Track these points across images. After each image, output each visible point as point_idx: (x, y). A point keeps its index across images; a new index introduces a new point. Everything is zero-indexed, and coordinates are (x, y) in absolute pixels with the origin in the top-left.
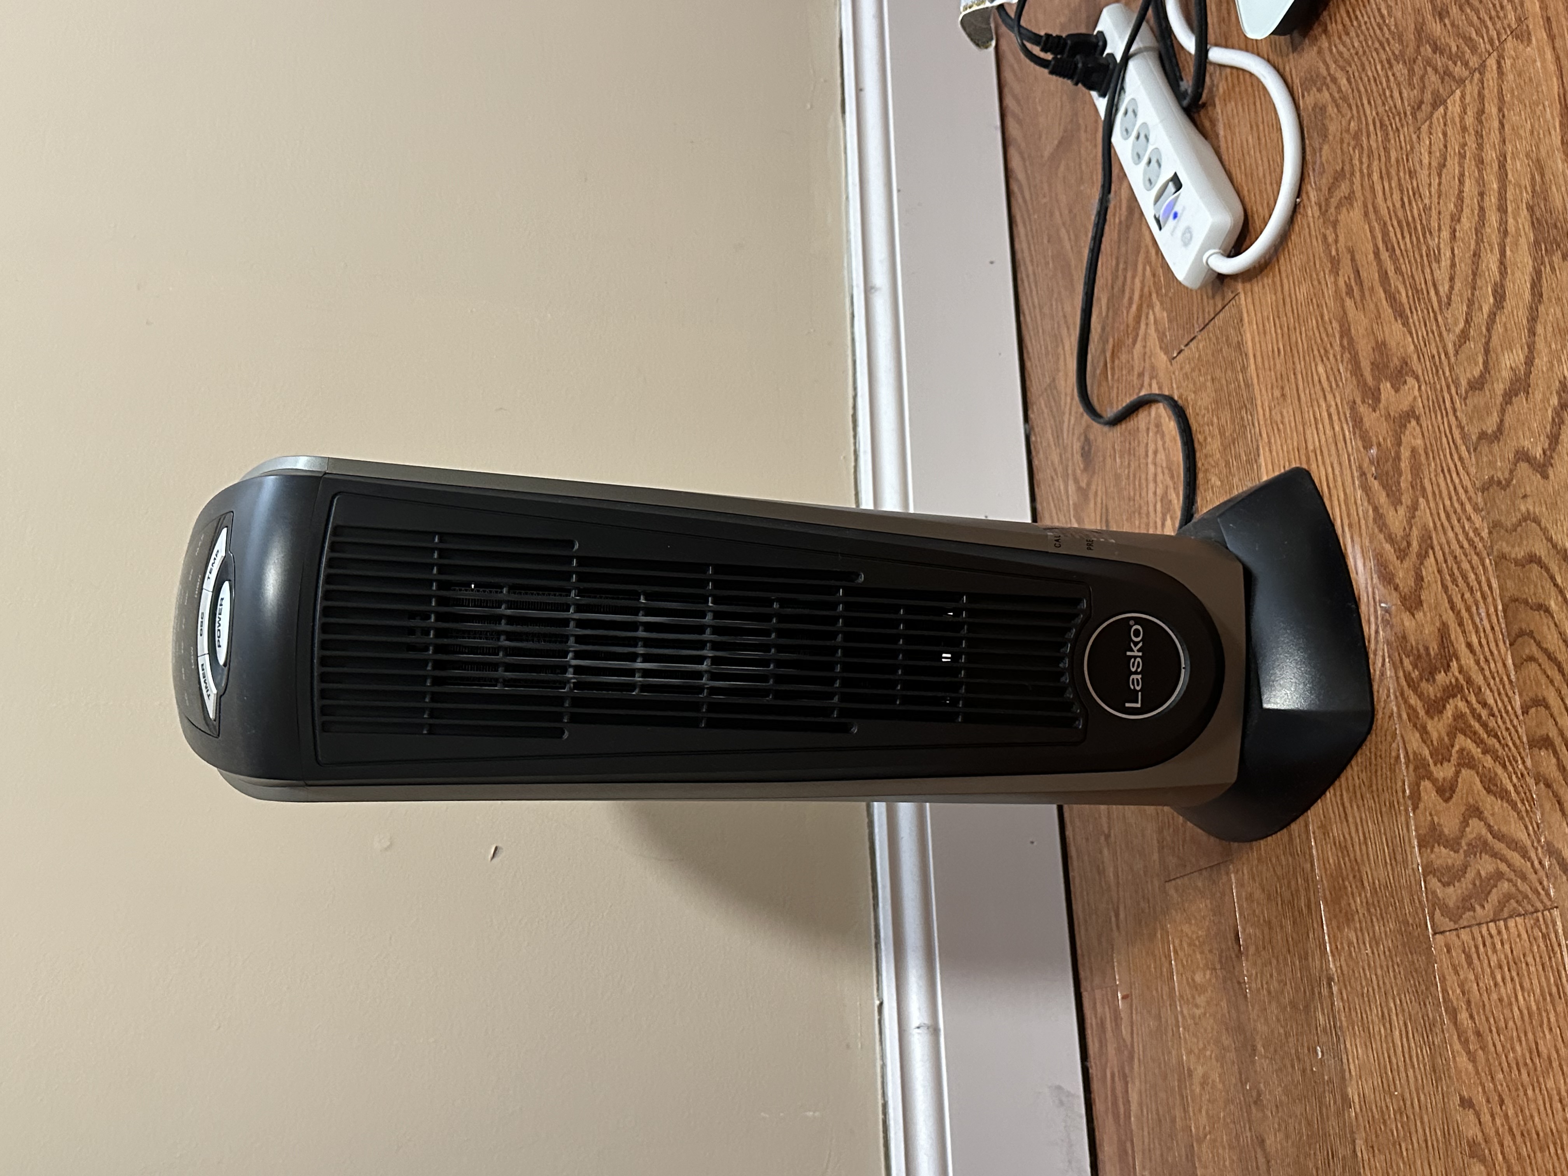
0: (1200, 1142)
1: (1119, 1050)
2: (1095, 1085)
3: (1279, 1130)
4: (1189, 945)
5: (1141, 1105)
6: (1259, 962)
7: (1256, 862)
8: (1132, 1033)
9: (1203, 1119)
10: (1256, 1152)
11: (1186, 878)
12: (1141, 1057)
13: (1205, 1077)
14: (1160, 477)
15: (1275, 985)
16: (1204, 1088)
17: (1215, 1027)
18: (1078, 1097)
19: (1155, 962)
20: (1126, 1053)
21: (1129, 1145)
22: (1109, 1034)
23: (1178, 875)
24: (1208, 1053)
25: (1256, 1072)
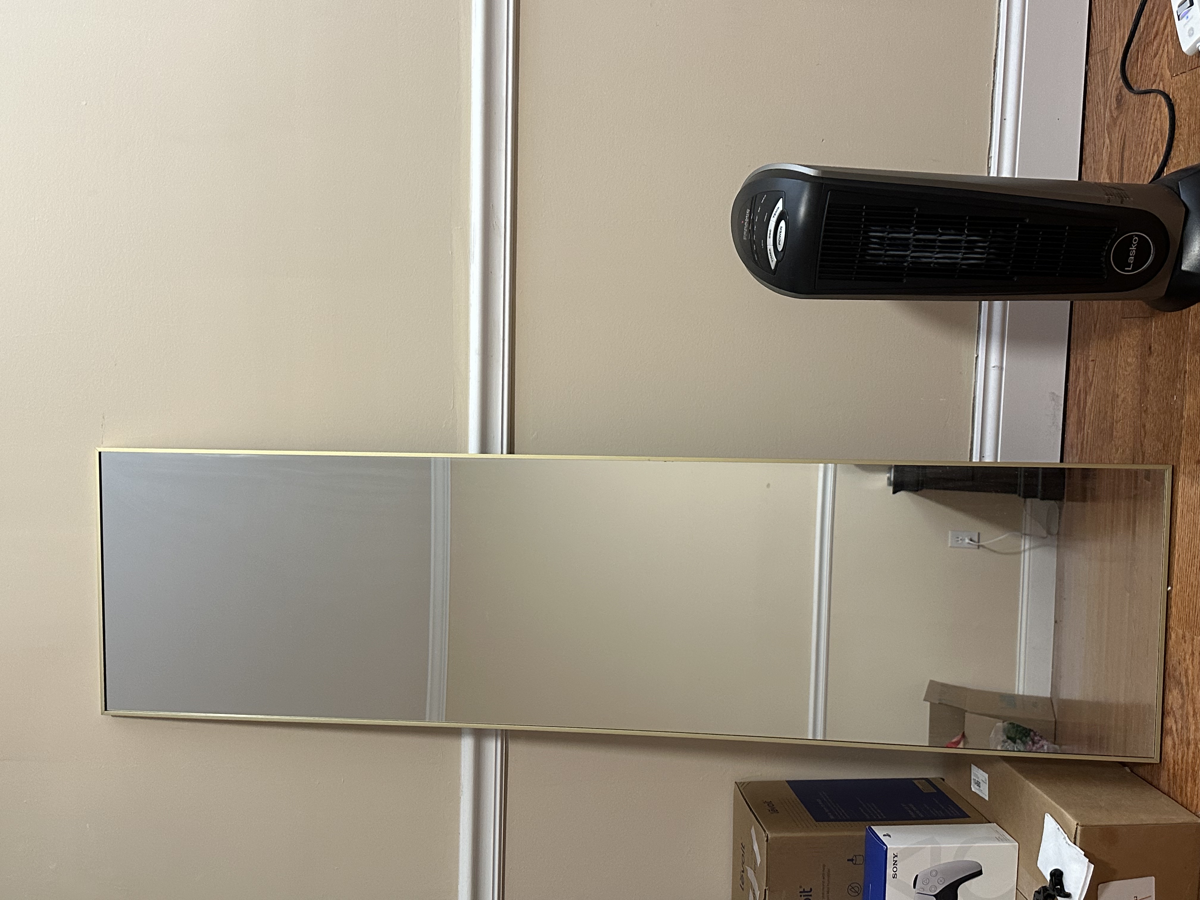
0: (1117, 422)
1: (1085, 381)
2: (1070, 393)
3: (1153, 423)
4: (1128, 346)
5: (1092, 405)
6: (1158, 359)
7: (1165, 320)
8: (1093, 376)
9: (1120, 414)
10: (1141, 430)
11: (1132, 319)
12: (1096, 386)
13: (1124, 399)
14: (1155, 133)
15: (1162, 369)
16: (1123, 403)
17: (1133, 380)
18: (1062, 397)
19: (1110, 349)
20: (1089, 383)
21: (1083, 419)
22: (1081, 374)
23: (1129, 317)
24: (1128, 390)
25: (1147, 400)
